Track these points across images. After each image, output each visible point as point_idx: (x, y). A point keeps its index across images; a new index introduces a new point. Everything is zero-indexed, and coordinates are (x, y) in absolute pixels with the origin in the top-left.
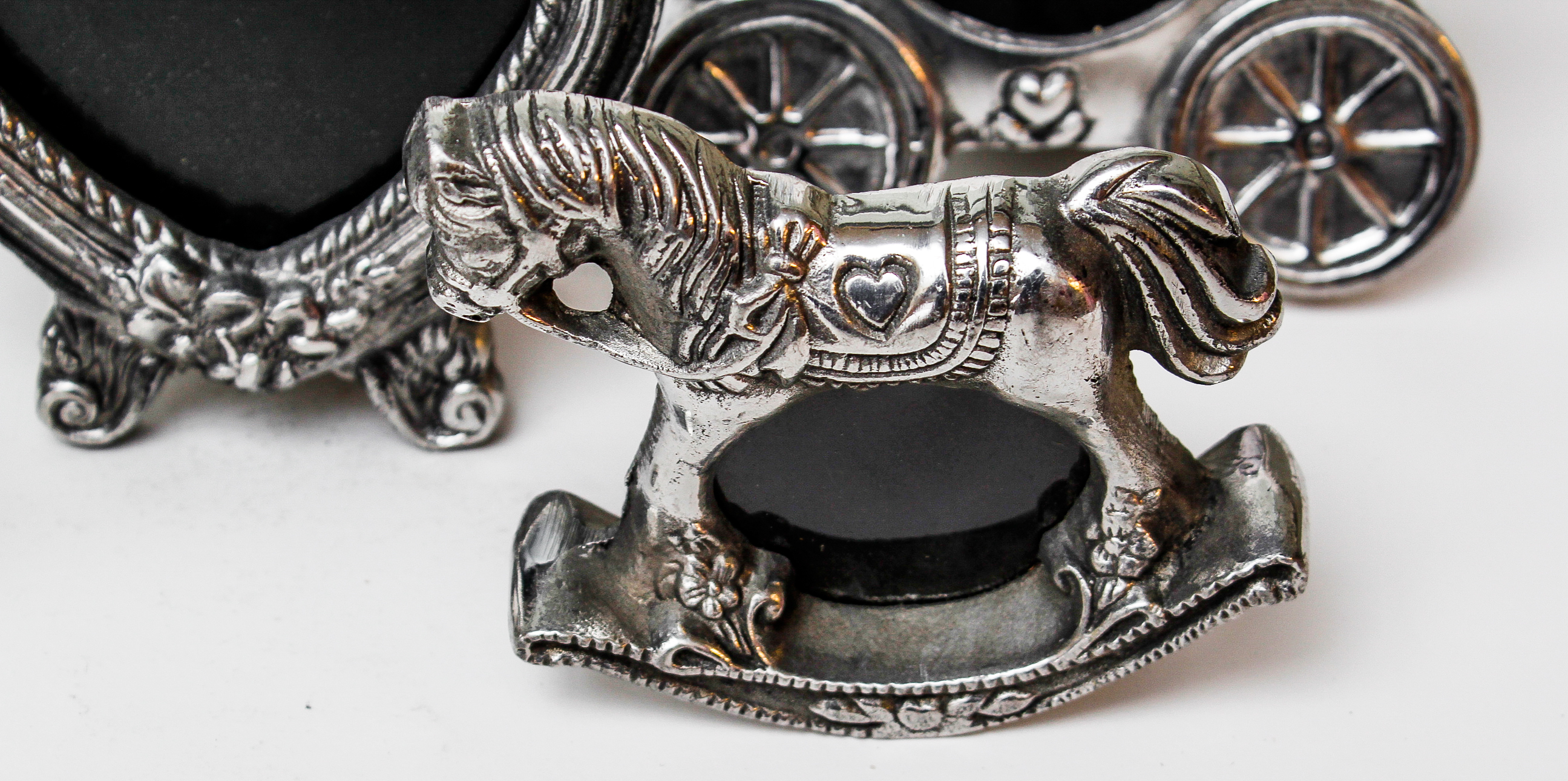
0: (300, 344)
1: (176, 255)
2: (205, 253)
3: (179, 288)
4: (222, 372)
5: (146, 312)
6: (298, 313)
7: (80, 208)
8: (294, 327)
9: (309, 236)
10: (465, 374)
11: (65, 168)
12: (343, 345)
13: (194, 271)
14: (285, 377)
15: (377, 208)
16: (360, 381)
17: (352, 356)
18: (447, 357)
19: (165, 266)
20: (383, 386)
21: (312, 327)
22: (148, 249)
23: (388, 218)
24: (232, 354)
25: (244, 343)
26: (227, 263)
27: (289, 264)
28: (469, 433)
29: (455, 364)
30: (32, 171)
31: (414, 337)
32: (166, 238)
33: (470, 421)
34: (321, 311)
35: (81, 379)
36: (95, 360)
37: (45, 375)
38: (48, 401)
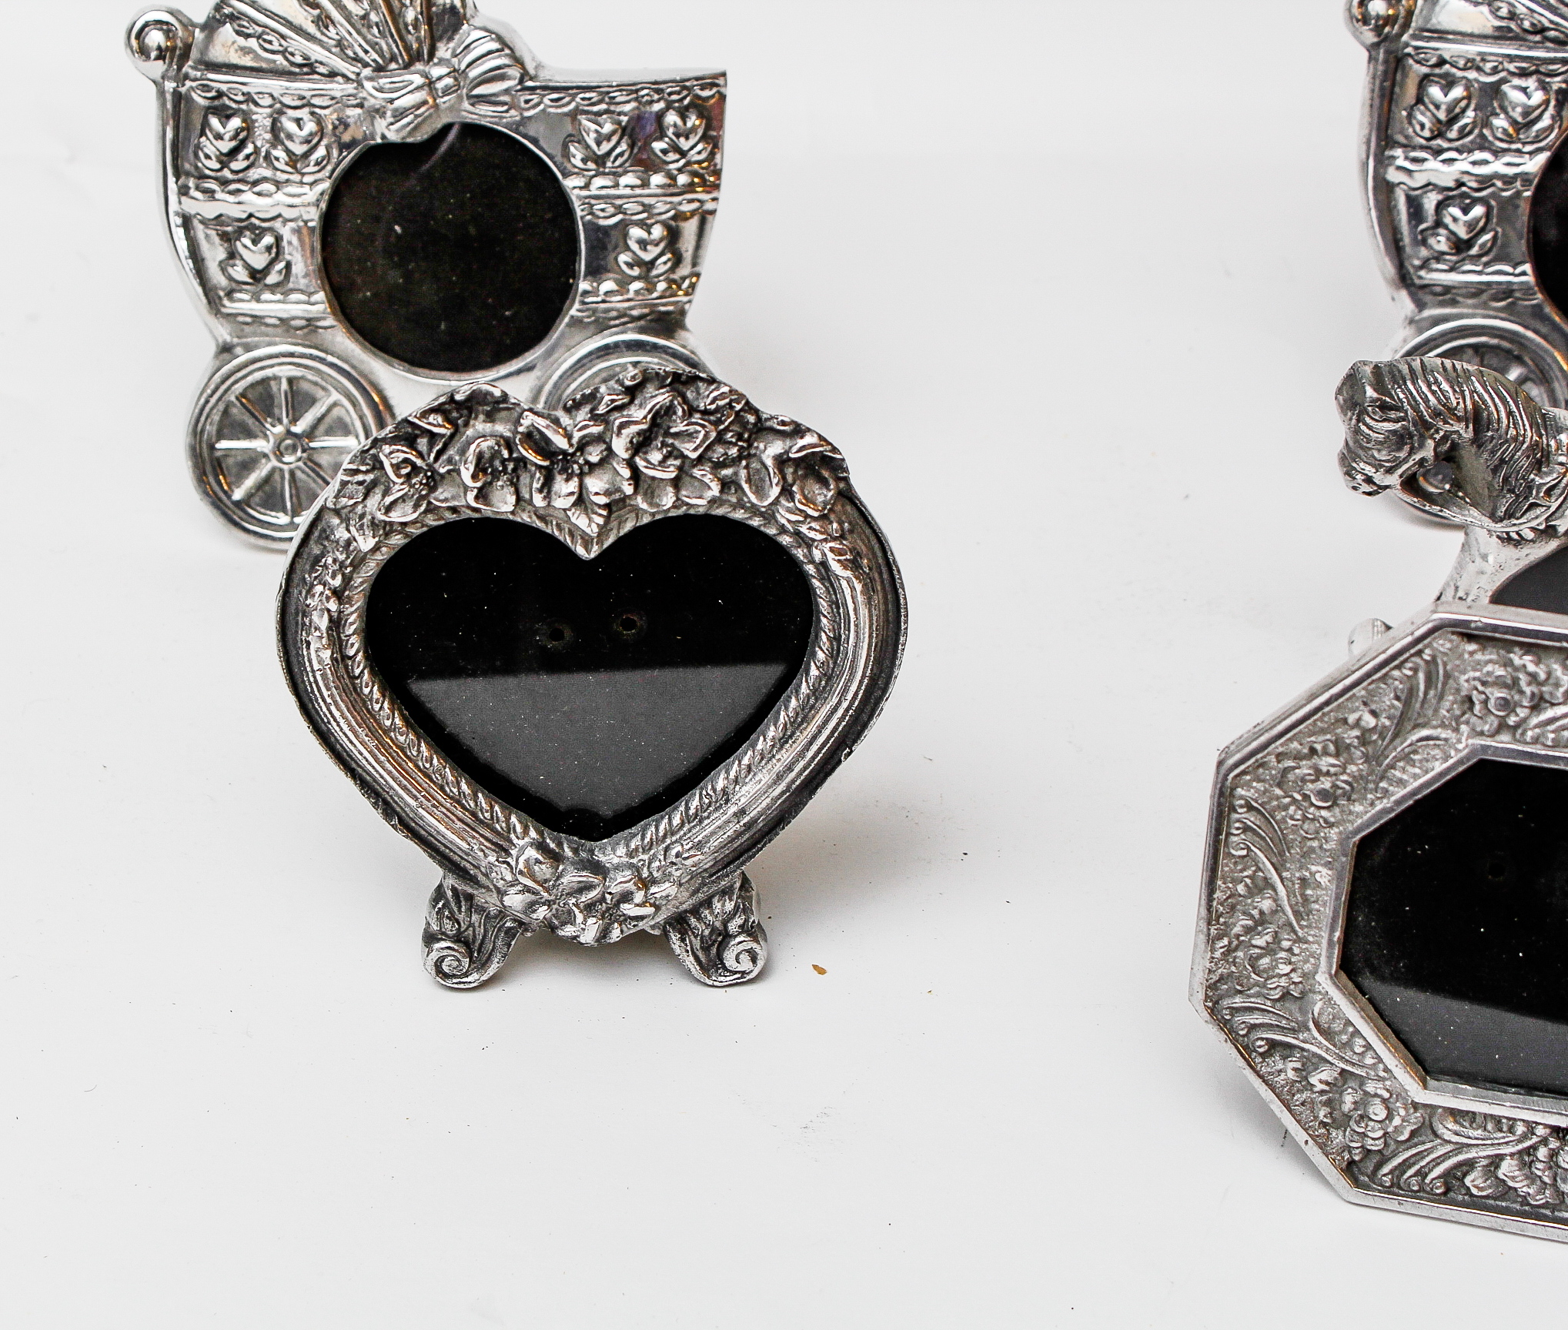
0: (628, 909)
1: (541, 847)
2: (560, 844)
3: (544, 870)
4: (568, 931)
5: (519, 888)
6: (630, 886)
7: (474, 814)
8: (626, 897)
9: (634, 830)
10: (744, 929)
11: (464, 786)
12: (658, 908)
13: (556, 858)
14: (615, 934)
15: (687, 808)
16: (665, 933)
17: (661, 918)
18: (732, 916)
19: (532, 853)
20: (683, 940)
21: (639, 897)
22: (521, 843)
23: (696, 815)
24: (580, 918)
25: (589, 909)
26: (575, 851)
27: (621, 851)
28: (743, 973)
29: (738, 921)
30: (442, 788)
31: (708, 903)
32: (533, 834)
33: (746, 964)
34: (646, 884)
35: (458, 938)
36: (471, 925)
37: (430, 938)
38: (434, 956)
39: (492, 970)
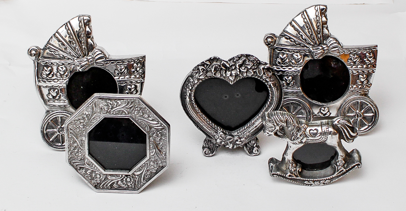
0: (237, 142)
1: (223, 132)
2: (226, 132)
3: (223, 136)
4: (227, 146)
5: (219, 139)
6: (238, 139)
7: (212, 127)
8: (237, 141)
9: (238, 129)
10: (256, 146)
11: (210, 122)
12: (242, 142)
13: (225, 134)
14: (235, 147)
15: (247, 126)
16: (243, 147)
17: (243, 144)
18: (254, 144)
19: (221, 133)
20: (246, 148)
21: (239, 141)
22: (219, 131)
23: (249, 127)
24: (229, 144)
25: (231, 143)
26: (229, 133)
27: (236, 133)
28: (256, 154)
29: (255, 145)
30: (207, 122)
31: (250, 142)
32: (221, 130)
33: (257, 152)
34: (240, 138)
35: (208, 148)
36: (211, 146)
37: (203, 148)
38: (204, 151)
39: (214, 153)
